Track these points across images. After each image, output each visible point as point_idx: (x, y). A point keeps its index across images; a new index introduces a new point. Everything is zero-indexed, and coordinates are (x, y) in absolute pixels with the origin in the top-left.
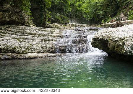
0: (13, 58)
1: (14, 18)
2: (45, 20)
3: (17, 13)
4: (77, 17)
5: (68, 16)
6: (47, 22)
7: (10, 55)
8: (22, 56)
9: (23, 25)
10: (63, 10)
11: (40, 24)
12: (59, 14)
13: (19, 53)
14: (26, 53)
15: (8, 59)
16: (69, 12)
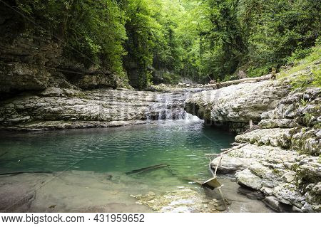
0: (95, 126)
1: (103, 81)
2: (146, 82)
3: (107, 75)
4: (191, 75)
5: (180, 74)
6: (149, 83)
7: (92, 123)
8: (106, 124)
9: (114, 88)
10: (173, 67)
11: (138, 85)
12: (168, 73)
13: (102, 120)
14: (112, 120)
15: (91, 127)
16: (181, 70)
